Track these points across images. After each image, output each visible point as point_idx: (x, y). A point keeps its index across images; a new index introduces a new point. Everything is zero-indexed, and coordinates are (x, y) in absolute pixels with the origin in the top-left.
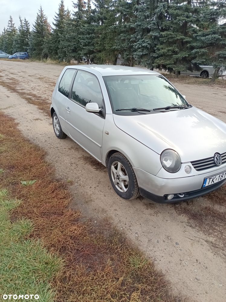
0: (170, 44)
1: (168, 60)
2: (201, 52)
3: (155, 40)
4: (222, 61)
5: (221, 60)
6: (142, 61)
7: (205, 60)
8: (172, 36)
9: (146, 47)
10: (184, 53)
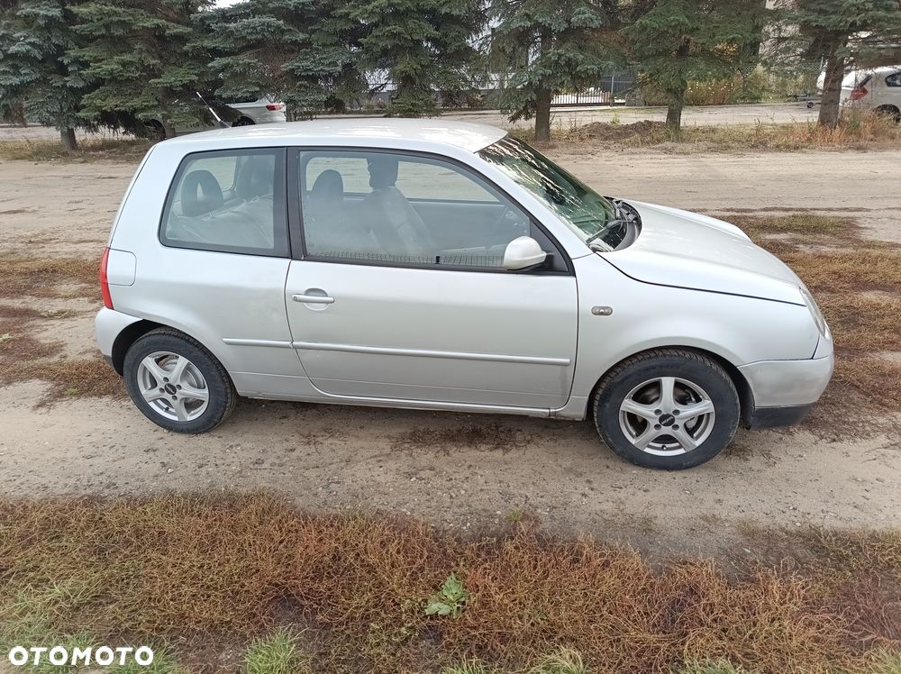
0: (119, 44)
1: (130, 94)
2: (238, 65)
3: (50, 33)
4: (306, 87)
5: (301, 85)
6: (25, 105)
7: (257, 89)
8: (122, 19)
9: (26, 58)
10: (182, 71)
